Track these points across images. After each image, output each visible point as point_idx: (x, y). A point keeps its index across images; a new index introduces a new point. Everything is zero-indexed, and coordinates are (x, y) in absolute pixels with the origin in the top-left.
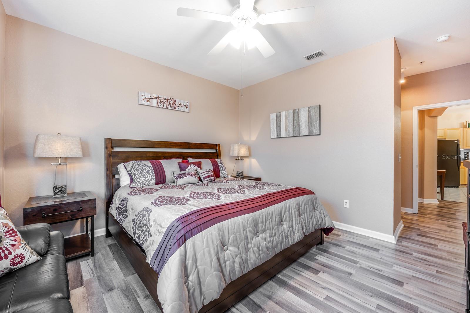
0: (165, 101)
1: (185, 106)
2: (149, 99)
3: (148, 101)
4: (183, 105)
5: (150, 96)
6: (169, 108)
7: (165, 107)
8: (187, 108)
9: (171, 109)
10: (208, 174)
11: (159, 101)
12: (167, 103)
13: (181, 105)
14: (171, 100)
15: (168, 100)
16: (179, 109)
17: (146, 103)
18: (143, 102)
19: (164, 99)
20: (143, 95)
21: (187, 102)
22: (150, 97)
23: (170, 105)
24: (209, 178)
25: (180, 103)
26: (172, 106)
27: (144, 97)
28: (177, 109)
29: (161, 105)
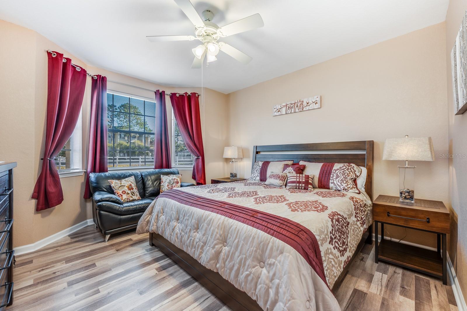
0: (292, 105)
1: (314, 102)
2: (279, 110)
3: (278, 112)
4: (311, 102)
5: (280, 106)
6: (297, 111)
7: (293, 111)
8: (317, 104)
9: (299, 111)
10: (295, 180)
11: (288, 107)
12: (294, 107)
13: (309, 103)
14: (298, 103)
15: (295, 104)
16: (307, 108)
17: (277, 114)
18: (276, 114)
19: (291, 104)
20: (275, 108)
21: (317, 97)
22: (280, 108)
23: (297, 108)
24: (294, 184)
25: (307, 102)
26: (300, 108)
27: (276, 109)
28: (305, 109)
29: (289, 111)
